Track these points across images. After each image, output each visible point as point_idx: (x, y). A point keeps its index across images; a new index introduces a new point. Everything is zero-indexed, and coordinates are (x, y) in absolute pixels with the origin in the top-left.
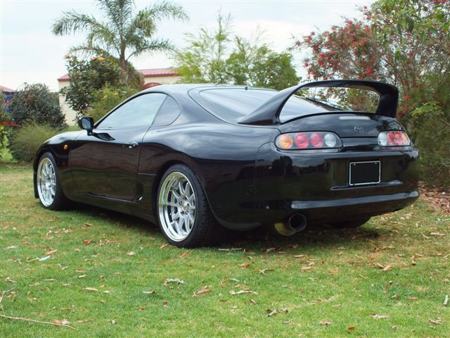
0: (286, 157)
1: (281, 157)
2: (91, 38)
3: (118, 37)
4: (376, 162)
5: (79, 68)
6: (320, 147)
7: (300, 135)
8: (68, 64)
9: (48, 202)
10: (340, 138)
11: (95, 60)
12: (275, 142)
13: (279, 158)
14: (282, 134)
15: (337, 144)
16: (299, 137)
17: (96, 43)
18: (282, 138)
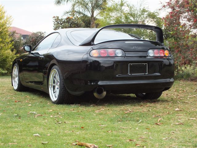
0: (95, 61)
1: (93, 61)
2: (74, 7)
3: (90, 5)
4: (145, 64)
5: (59, 22)
6: (114, 56)
7: (103, 50)
8: (54, 21)
9: (16, 88)
10: (124, 52)
11: (68, 18)
12: (89, 54)
13: (92, 61)
14: (93, 50)
15: (123, 54)
16: (102, 51)
17: (77, 9)
18: (94, 51)
